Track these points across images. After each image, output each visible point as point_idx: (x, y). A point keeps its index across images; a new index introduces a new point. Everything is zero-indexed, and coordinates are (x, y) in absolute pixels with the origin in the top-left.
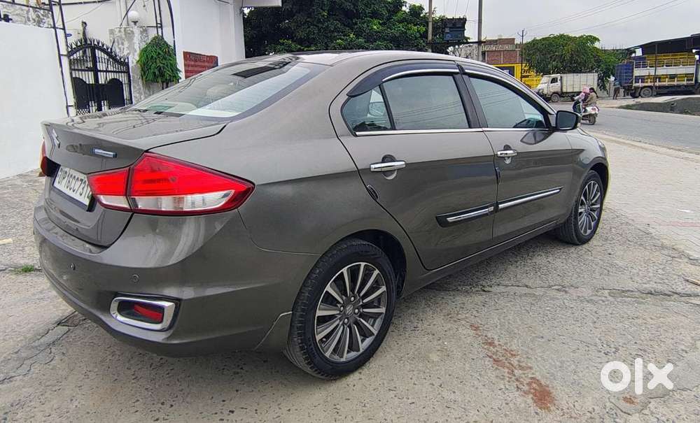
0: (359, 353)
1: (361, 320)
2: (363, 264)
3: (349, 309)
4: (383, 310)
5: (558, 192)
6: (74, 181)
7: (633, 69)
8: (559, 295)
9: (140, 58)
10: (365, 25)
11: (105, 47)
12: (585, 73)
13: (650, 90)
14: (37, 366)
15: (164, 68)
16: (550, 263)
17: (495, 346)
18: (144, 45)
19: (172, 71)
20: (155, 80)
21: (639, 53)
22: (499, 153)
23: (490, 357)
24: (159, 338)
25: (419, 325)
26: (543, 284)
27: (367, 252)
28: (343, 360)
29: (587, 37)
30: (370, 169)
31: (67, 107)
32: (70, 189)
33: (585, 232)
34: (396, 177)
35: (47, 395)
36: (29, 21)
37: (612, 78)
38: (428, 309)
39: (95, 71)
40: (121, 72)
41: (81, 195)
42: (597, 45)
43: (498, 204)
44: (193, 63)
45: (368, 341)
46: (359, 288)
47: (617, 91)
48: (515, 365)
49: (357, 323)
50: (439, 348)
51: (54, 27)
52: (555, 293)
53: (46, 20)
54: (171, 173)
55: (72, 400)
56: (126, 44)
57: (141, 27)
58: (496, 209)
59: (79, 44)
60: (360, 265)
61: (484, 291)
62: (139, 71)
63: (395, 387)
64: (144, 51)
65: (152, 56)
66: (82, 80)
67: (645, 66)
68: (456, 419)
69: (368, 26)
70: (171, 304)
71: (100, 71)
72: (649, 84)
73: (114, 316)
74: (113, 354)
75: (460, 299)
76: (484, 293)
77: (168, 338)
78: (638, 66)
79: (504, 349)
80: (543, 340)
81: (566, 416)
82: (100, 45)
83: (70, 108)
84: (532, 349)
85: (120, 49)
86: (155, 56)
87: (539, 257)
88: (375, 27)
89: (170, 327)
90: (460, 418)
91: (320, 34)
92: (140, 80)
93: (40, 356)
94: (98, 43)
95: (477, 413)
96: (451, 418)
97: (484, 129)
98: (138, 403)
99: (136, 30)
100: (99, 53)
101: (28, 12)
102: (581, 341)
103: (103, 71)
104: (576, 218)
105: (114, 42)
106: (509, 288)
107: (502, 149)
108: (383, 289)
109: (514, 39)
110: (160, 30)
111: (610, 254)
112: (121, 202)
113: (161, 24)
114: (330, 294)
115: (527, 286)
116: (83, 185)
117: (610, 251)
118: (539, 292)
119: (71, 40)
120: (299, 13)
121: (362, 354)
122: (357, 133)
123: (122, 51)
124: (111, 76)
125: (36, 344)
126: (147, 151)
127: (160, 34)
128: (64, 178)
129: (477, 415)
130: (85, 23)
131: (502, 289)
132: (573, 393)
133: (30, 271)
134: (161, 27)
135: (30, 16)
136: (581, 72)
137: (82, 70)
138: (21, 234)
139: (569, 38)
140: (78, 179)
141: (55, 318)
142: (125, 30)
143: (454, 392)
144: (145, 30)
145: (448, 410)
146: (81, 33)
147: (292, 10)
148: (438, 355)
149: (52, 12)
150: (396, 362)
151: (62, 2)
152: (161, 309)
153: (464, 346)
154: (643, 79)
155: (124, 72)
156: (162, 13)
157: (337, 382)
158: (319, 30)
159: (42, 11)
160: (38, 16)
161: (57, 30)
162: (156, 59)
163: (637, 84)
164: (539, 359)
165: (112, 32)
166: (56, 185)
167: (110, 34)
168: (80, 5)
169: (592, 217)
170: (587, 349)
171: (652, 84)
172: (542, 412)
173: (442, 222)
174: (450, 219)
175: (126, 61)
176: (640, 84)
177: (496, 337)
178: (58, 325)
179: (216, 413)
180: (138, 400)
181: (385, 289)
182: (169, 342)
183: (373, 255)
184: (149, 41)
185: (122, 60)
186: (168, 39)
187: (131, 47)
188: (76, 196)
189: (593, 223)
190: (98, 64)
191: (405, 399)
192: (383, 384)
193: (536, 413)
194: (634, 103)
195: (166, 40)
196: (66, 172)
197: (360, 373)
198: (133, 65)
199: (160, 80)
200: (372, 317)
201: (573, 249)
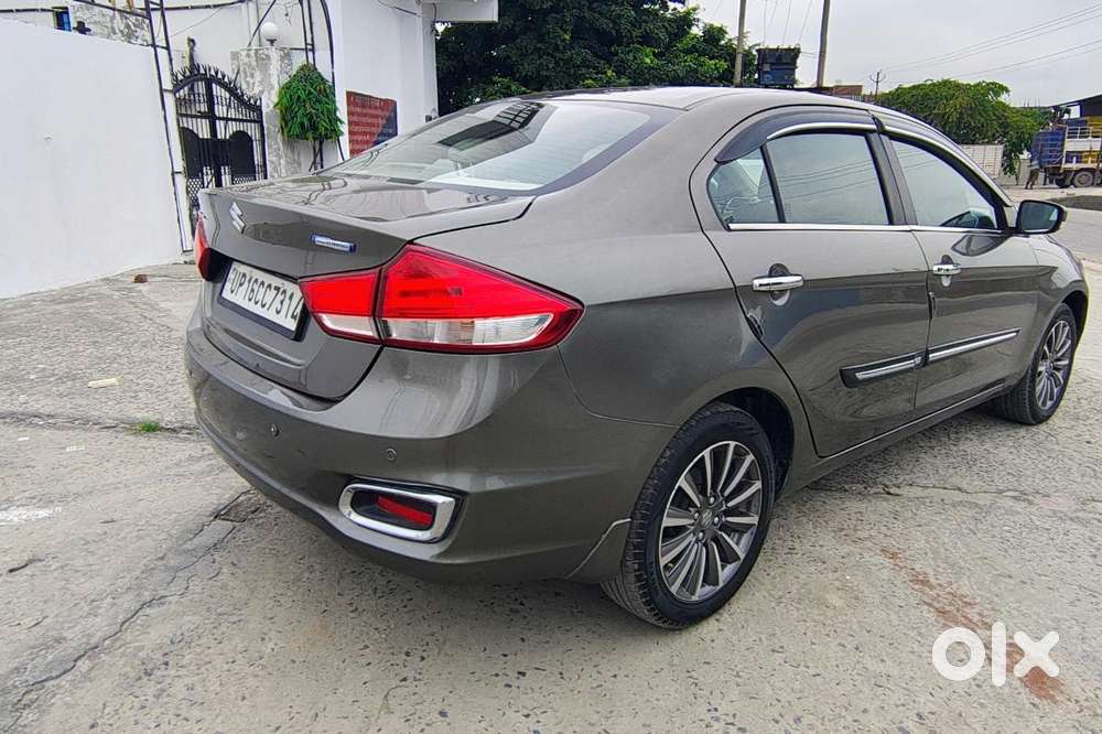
0: (718, 588)
1: (724, 535)
2: (732, 444)
3: (707, 515)
4: (754, 520)
5: (1013, 338)
6: (262, 290)
7: (1063, 140)
8: (1019, 506)
9: (280, 100)
10: (631, 57)
11: (226, 80)
12: (983, 143)
13: (1090, 175)
14: (196, 581)
15: (318, 117)
16: (989, 452)
17: (932, 587)
18: (285, 79)
19: (330, 121)
20: (302, 136)
21: (1075, 113)
22: (935, 268)
23: (929, 605)
24: (426, 554)
25: (797, 546)
26: (986, 488)
27: (739, 424)
28: (695, 598)
29: (988, 84)
30: (752, 286)
31: (173, 174)
32: (256, 303)
33: (1044, 403)
34: (787, 302)
35: (223, 628)
36: (115, 33)
37: (1026, 155)
38: (805, 520)
39: (211, 117)
40: (251, 121)
41: (278, 312)
42: (1003, 98)
43: (928, 353)
44: (359, 110)
45: (731, 568)
46: (724, 484)
47: (1033, 175)
48: (975, 620)
49: (716, 539)
50: (837, 584)
51: (154, 46)
52: (1011, 504)
53: (139, 33)
54: (452, 281)
55: (263, 639)
56: (258, 76)
57: (282, 49)
58: (925, 362)
59: (188, 73)
60: (728, 445)
61: (889, 493)
62: (278, 122)
63: (782, 647)
64: (286, 88)
65: (299, 97)
66: (192, 131)
67: (1084, 135)
68: (897, 706)
69: (635, 58)
70: (451, 499)
71: (220, 119)
72: (1090, 165)
73: (346, 513)
74: (311, 568)
75: (854, 505)
76: (889, 497)
77: (440, 555)
78: (1072, 135)
79: (949, 593)
80: (1012, 581)
81: (1086, 712)
82: (220, 76)
83: (176, 176)
84: (997, 596)
85: (248, 83)
86: (303, 96)
87: (968, 442)
88: (648, 60)
89: (444, 537)
90: (903, 705)
91: (559, 69)
92: (279, 135)
93: (199, 566)
94: (217, 73)
95: (930, 698)
96: (888, 704)
97: (915, 227)
98: (367, 650)
99: (274, 54)
100: (217, 90)
101: (113, 18)
102: (1080, 587)
103: (223, 119)
104: (1033, 380)
105: (238, 73)
106: (929, 490)
107: (940, 261)
108: (758, 485)
109: (861, 87)
110: (310, 54)
111: (1088, 442)
112: (363, 326)
113: (313, 45)
114: (683, 490)
115: (959, 489)
116: (280, 297)
117: (1087, 437)
118: (985, 500)
119: (177, 68)
120: (525, 33)
121: (722, 588)
122: (732, 226)
123: (251, 87)
124: (233, 127)
125: (189, 546)
126: (411, 242)
127: (311, 61)
128: (241, 285)
129: (932, 702)
130: (193, 41)
131: (918, 492)
132: (1089, 673)
133: (154, 430)
134: (313, 50)
135: (116, 26)
136: (973, 143)
137: (192, 116)
138: (128, 371)
139: (958, 86)
140: (269, 286)
141: (208, 507)
142: (256, 54)
143: (883, 661)
144: (287, 55)
145: (880, 690)
146: (187, 55)
147: (513, 29)
148: (840, 597)
149: (151, 22)
150: (773, 604)
151: (165, 6)
152: (432, 507)
153: (880, 584)
154: (1079, 156)
155: (255, 121)
156: (314, 26)
157: (683, 633)
158: (557, 63)
159: (133, 18)
160: (128, 26)
161: (158, 49)
162: (304, 101)
163: (1068, 166)
164: (1015, 613)
165: (235, 56)
166: (226, 294)
167: (233, 59)
168: (186, 11)
169: (1056, 379)
170: (1094, 600)
171: (1094, 166)
172: (1045, 704)
173: (847, 378)
174: (860, 376)
175: (258, 103)
176: (1074, 166)
177: (930, 572)
178: (216, 517)
179: (497, 675)
180: (367, 647)
181: (760, 487)
182: (439, 561)
183: (748, 429)
184: (294, 73)
185: (252, 101)
186: (323, 68)
187: (265, 80)
188: (270, 315)
189: (1055, 390)
190: (216, 106)
191: (802, 668)
192: (760, 640)
193: (1034, 705)
194: (1064, 195)
195: (320, 70)
196: (244, 275)
197: (717, 620)
198: (268, 110)
199: (310, 135)
200: (737, 531)
201: (1022, 431)
